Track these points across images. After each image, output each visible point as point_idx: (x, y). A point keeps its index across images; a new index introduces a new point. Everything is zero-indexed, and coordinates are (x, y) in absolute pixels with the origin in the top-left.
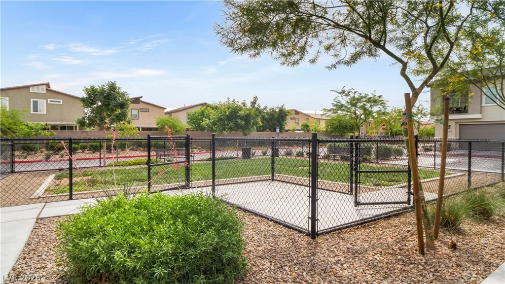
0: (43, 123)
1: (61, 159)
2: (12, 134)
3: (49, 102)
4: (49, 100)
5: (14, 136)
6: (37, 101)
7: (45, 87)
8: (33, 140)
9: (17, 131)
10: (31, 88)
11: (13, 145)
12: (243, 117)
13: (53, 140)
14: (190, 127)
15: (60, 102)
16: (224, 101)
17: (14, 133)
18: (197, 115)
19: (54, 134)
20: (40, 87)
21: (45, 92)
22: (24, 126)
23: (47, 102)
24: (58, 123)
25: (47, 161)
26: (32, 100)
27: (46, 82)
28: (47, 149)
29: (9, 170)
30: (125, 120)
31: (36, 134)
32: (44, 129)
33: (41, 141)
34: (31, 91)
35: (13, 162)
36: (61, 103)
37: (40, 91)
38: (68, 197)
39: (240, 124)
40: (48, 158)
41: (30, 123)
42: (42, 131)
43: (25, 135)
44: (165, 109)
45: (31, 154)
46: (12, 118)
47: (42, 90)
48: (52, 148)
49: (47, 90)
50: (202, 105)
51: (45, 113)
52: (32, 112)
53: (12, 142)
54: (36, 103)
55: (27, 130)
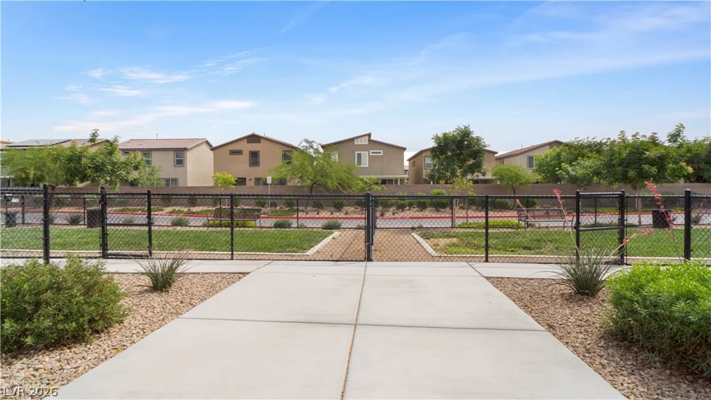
3: (371, 154)
4: (371, 151)
6: (361, 154)
7: (367, 138)
9: (353, 186)
10: (355, 140)
12: (654, 160)
14: (539, 177)
15: (380, 153)
16: (615, 137)
17: (351, 188)
18: (549, 159)
20: (363, 138)
21: (367, 143)
22: (359, 181)
23: (369, 153)
24: (379, 176)
25: (382, 218)
26: (356, 152)
27: (367, 132)
30: (478, 172)
34: (356, 143)
36: (382, 154)
37: (363, 143)
38: (484, 259)
39: (647, 171)
40: (382, 214)
41: (366, 178)
42: (374, 186)
43: (359, 190)
44: (497, 153)
47: (365, 141)
49: (370, 141)
50: (551, 144)
51: (368, 166)
52: (357, 166)
54: (359, 155)
55: (361, 184)
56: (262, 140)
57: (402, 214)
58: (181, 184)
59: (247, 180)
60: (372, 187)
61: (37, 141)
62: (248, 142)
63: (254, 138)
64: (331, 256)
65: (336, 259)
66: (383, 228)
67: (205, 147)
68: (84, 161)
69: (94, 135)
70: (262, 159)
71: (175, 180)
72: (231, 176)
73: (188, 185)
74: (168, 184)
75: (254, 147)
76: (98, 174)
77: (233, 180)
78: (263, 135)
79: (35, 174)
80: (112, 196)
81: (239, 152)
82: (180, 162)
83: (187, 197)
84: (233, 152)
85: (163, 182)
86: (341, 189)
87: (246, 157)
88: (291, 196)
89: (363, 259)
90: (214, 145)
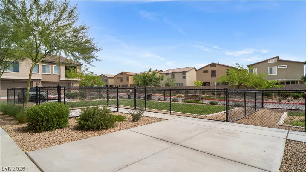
0: (276, 80)
1: (288, 102)
2: (260, 87)
3: (279, 68)
4: (279, 66)
5: (261, 88)
6: (272, 68)
7: (276, 59)
8: (270, 90)
9: (262, 85)
10: (268, 61)
11: (262, 93)
13: (282, 90)
15: (286, 66)
17: (261, 86)
19: (283, 87)
20: (273, 60)
21: (276, 62)
22: (266, 83)
23: (277, 67)
24: (285, 80)
25: (279, 103)
26: (269, 68)
27: (276, 56)
28: (279, 96)
29: (261, 107)
31: (272, 87)
32: (277, 84)
33: (275, 91)
35: (263, 102)
36: (287, 67)
37: (273, 62)
40: (280, 101)
41: (269, 81)
42: (276, 85)
43: (266, 87)
45: (269, 98)
46: (260, 79)
47: (275, 61)
48: (282, 95)
49: (278, 61)
51: (276, 74)
52: (269, 75)
53: (262, 92)
54: (271, 69)
55: (267, 85)
56: (217, 66)
57: (296, 102)
58: (184, 85)
59: (210, 83)
60: (274, 85)
61: (141, 72)
62: (211, 67)
63: (213, 65)
64: (217, 118)
65: (210, 119)
66: (268, 108)
67: (194, 70)
68: (147, 78)
69: (150, 69)
70: (217, 74)
71: (182, 84)
72: (200, 82)
73: (187, 86)
74: (180, 86)
75: (213, 69)
76: (151, 82)
77: (201, 83)
78: (218, 63)
79: (140, 83)
80: (161, 90)
81: (207, 72)
82: (184, 77)
83: (185, 90)
84: (204, 72)
85: (178, 85)
86: (254, 87)
87: (210, 73)
88: (220, 90)
89: (224, 120)
90: (197, 69)
